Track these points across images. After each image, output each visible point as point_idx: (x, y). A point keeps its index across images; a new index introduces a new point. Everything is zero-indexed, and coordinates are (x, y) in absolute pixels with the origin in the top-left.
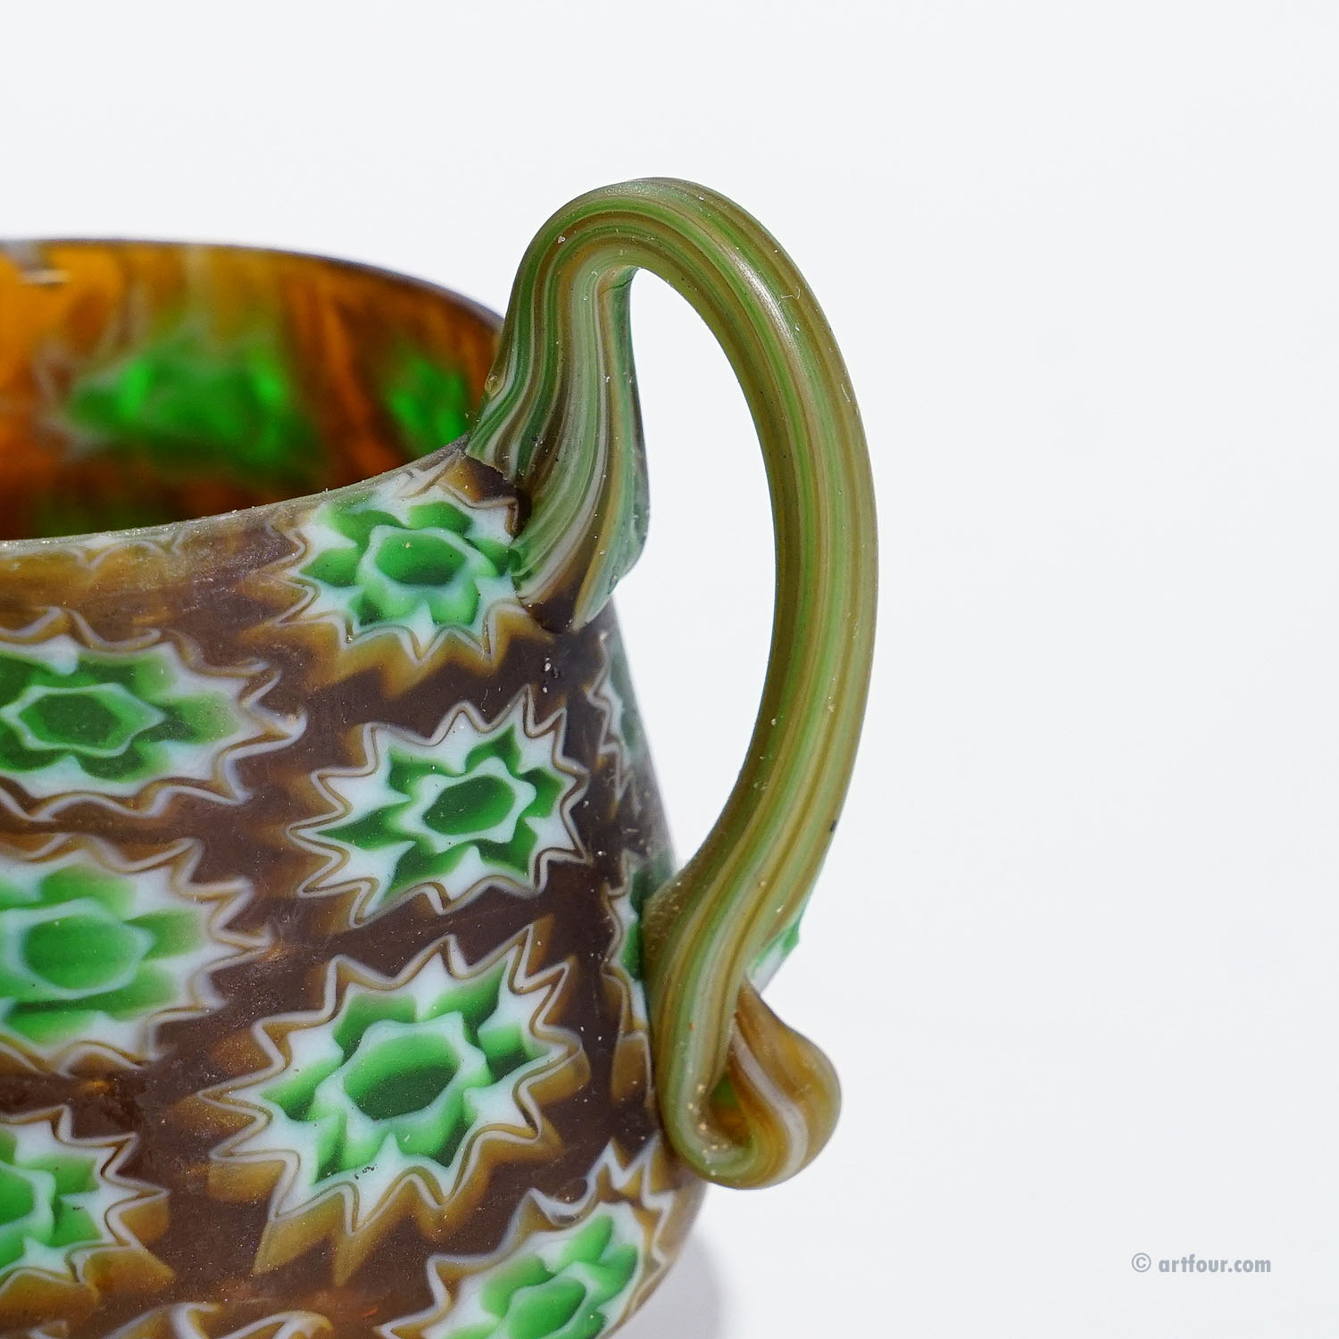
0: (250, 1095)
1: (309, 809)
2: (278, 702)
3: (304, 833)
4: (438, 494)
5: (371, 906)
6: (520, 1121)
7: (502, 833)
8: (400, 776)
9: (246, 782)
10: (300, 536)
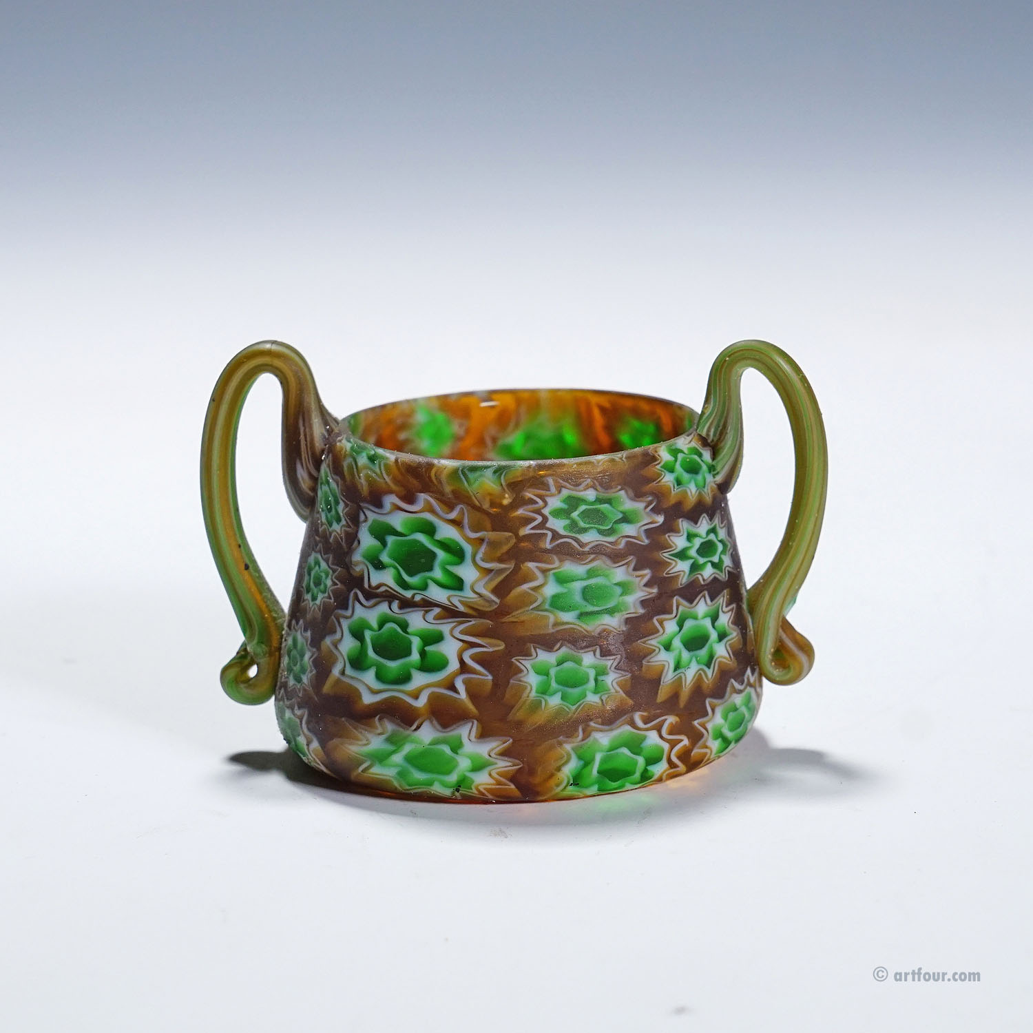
0: (654, 642)
1: (665, 546)
2: (656, 511)
3: (664, 554)
4: (693, 444)
5: (684, 580)
6: (727, 655)
7: (716, 559)
8: (690, 537)
9: (648, 537)
10: (659, 455)
